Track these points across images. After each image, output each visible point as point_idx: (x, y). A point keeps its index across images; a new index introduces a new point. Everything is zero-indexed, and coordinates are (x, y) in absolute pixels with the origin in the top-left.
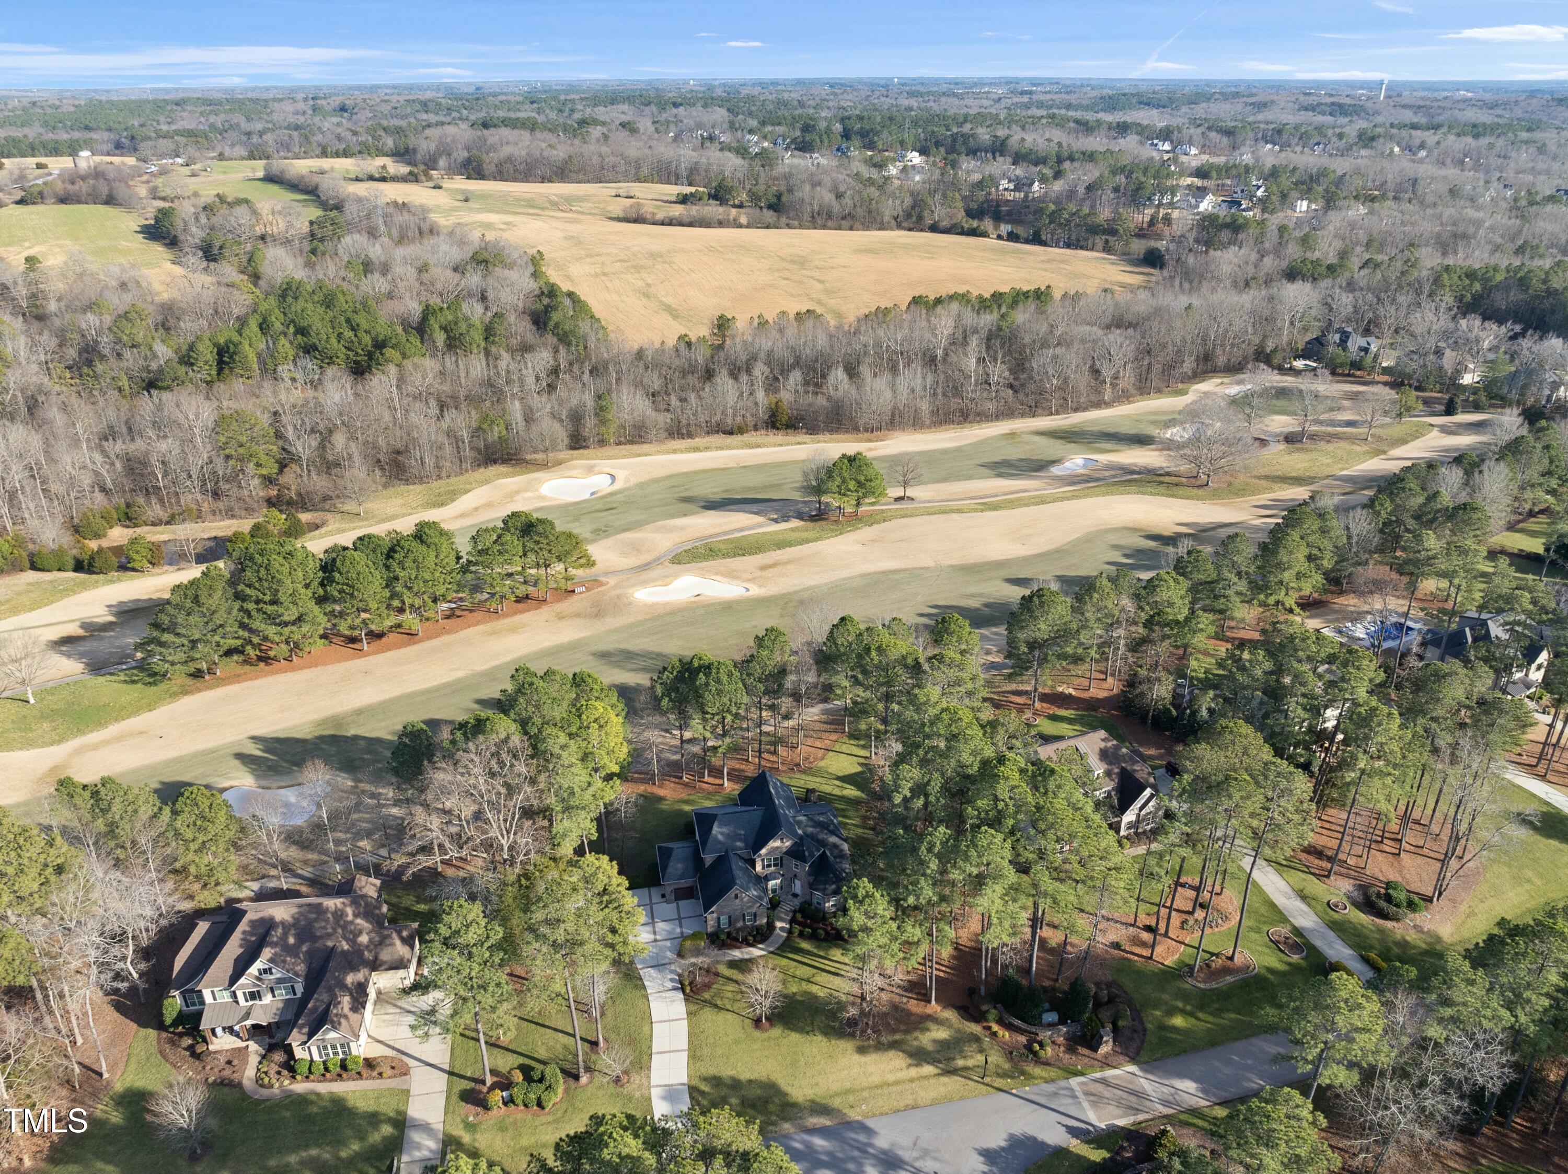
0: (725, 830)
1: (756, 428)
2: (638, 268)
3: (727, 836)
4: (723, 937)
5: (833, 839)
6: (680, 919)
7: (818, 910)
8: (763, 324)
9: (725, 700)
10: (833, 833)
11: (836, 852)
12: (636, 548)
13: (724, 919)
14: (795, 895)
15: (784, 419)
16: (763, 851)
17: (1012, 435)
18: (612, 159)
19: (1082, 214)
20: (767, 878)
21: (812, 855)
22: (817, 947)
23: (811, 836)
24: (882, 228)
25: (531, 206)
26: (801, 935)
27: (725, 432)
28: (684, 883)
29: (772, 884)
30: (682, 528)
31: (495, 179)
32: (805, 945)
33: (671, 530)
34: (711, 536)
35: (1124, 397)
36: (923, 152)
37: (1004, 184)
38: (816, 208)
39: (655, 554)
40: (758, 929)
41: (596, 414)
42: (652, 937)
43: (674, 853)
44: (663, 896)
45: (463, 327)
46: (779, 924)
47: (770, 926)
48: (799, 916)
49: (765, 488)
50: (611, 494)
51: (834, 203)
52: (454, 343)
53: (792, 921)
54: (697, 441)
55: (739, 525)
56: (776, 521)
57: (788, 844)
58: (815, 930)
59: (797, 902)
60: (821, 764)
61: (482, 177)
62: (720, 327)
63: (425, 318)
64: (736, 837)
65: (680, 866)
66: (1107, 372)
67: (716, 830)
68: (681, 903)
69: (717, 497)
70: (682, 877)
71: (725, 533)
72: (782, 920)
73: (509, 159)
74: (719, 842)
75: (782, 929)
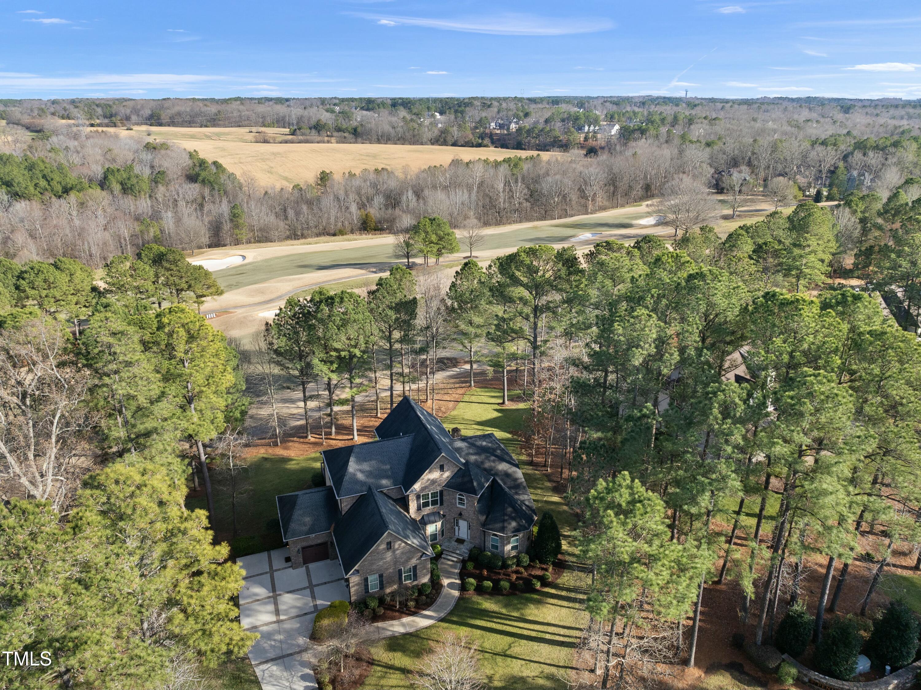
0: (366, 466)
1: (352, 232)
2: (264, 160)
3: (369, 474)
4: (373, 604)
5: (503, 466)
6: (311, 587)
7: (495, 556)
8: (352, 175)
9: (352, 333)
10: (502, 459)
11: (510, 483)
12: (261, 292)
13: (373, 580)
14: (460, 541)
15: (373, 225)
16: (417, 486)
17: (535, 228)
18: (247, 113)
19: (546, 130)
20: (424, 522)
21: (481, 486)
22: (506, 606)
23: (478, 465)
24: (422, 144)
25: (193, 137)
26: (480, 590)
27: (329, 234)
28: (316, 538)
29: (431, 529)
30: (299, 279)
31: (169, 126)
32: (488, 605)
33: (290, 280)
34: (323, 282)
35: (603, 209)
36: (441, 113)
37: (493, 125)
38: (380, 134)
39: (279, 294)
40: (421, 590)
41: (231, 220)
42: (274, 618)
43: (299, 501)
44: (288, 560)
45: (134, 181)
46: (446, 582)
47: (435, 584)
48: (470, 566)
49: (364, 258)
50: (242, 266)
51: (391, 130)
52: (126, 189)
53: (462, 575)
54: (309, 240)
55: (346, 275)
56: (375, 272)
57: (447, 474)
58: (496, 583)
59: (464, 550)
60: (454, 413)
61: (160, 125)
62: (321, 179)
63: (105, 178)
64: (379, 474)
65: (307, 519)
66: (589, 192)
67: (353, 466)
68: (312, 566)
69: (328, 264)
70: (311, 531)
71: (334, 280)
72: (449, 575)
73: (179, 114)
74: (357, 481)
75: (451, 585)
